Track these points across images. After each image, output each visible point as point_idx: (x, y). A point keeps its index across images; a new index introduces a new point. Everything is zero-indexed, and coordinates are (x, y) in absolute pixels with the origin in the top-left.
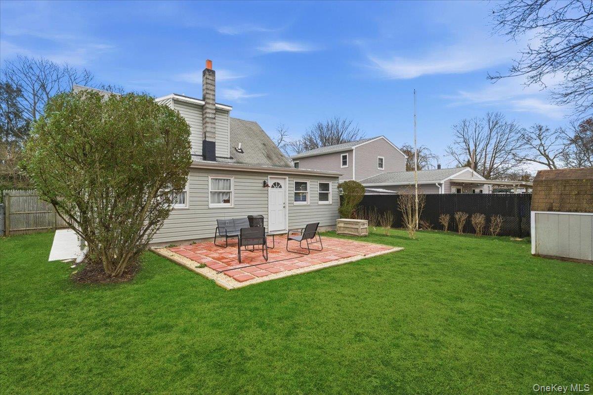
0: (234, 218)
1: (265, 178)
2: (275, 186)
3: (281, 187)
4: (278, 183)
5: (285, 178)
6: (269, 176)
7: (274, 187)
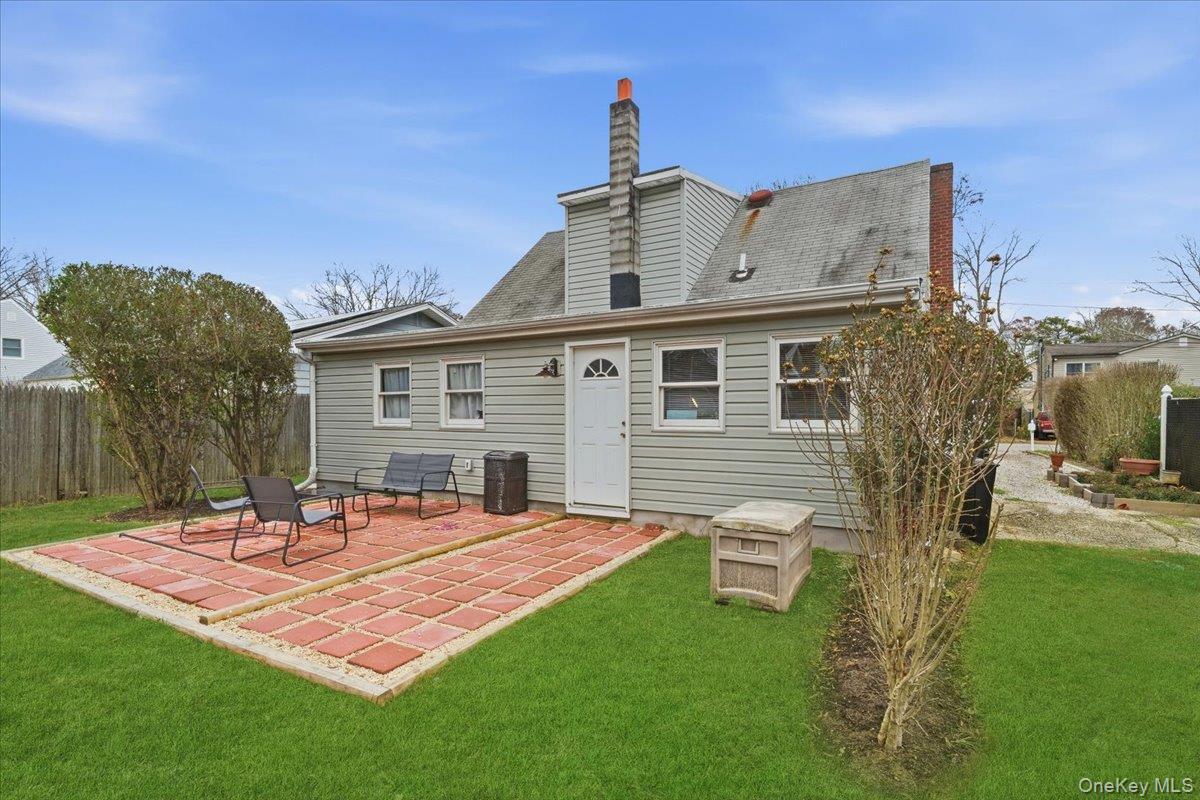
0: (427, 451)
1: (555, 351)
2: (597, 370)
3: (614, 372)
4: (604, 361)
5: (622, 345)
6: (568, 345)
7: (593, 375)
